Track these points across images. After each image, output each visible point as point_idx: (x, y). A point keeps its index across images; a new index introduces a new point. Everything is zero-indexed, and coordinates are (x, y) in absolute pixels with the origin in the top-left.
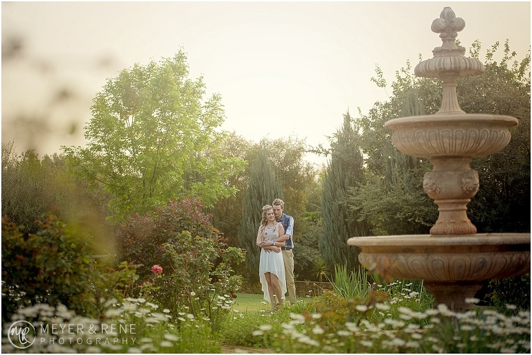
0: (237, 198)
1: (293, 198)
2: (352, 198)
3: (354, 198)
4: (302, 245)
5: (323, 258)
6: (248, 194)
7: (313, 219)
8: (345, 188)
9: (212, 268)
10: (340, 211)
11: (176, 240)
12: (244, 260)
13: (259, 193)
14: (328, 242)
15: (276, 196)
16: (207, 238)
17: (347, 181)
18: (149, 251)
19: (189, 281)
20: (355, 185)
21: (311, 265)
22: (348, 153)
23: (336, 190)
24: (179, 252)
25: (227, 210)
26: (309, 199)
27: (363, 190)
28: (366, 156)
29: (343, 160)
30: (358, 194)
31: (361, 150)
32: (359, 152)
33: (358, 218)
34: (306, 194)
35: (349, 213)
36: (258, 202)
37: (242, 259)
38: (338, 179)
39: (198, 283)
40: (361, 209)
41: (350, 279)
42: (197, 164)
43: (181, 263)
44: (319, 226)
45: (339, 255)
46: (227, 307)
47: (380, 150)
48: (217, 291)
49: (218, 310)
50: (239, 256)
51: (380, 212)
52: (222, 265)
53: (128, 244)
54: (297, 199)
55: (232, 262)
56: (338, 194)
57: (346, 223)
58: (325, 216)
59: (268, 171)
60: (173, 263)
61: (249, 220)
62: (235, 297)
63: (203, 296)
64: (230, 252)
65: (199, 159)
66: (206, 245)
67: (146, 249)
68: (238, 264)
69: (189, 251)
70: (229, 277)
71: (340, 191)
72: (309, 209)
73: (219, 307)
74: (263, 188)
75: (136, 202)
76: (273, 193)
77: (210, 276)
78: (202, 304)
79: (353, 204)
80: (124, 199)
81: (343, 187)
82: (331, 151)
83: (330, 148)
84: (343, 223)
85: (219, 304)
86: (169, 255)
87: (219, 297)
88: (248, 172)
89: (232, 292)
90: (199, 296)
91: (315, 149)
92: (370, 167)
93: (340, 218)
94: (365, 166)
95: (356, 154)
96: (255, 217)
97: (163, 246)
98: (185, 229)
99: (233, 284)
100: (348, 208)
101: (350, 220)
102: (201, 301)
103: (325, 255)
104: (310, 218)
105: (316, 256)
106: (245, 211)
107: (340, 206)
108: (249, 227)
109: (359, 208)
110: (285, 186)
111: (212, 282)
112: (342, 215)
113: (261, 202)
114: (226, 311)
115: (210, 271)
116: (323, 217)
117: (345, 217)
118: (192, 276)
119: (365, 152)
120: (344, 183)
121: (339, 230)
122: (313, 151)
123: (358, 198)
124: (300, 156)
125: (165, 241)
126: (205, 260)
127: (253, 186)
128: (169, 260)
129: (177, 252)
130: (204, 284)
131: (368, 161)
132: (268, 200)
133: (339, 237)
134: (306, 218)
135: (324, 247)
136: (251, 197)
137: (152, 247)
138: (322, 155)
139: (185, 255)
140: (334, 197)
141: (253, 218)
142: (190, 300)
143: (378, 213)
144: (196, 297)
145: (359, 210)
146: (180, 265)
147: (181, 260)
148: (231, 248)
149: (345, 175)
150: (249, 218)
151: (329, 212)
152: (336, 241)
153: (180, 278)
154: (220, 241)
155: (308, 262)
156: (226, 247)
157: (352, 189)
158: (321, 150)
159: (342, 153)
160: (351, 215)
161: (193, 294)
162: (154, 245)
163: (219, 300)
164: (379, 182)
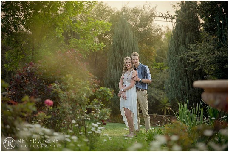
0: (104, 51)
1: (146, 52)
2: (191, 52)
3: (193, 52)
4: (151, 87)
5: (168, 97)
6: (112, 48)
7: (161, 68)
8: (185, 45)
9: (88, 103)
10: (181, 62)
11: (61, 81)
12: (112, 97)
13: (120, 48)
14: (172, 85)
15: (133, 50)
16: (85, 80)
17: (187, 39)
18: (40, 89)
19: (71, 112)
20: (193, 43)
21: (157, 102)
22: (189, 18)
23: (178, 47)
24: (64, 90)
25: (96, 60)
26: (157, 53)
27: (200, 47)
28: (202, 21)
29: (185, 24)
30: (195, 50)
31: (199, 17)
32: (197, 17)
33: (196, 68)
34: (155, 49)
35: (189, 63)
36: (120, 55)
37: (110, 96)
38: (181, 38)
39: (77, 113)
40: (198, 61)
41: (190, 113)
42: (74, 25)
43: (65, 99)
44: (165, 73)
45: (180, 95)
46: (99, 131)
47: (214, 16)
48: (92, 120)
49: (92, 134)
50: (108, 95)
51: (213, 63)
52: (96, 100)
53: (24, 84)
54: (149, 53)
55: (103, 98)
56: (180, 50)
57: (186, 71)
58: (170, 66)
59: (128, 32)
60: (59, 98)
61: (113, 68)
62: (105, 124)
63: (82, 123)
64: (102, 91)
65: (75, 21)
66: (84, 86)
67: (39, 88)
68: (108, 100)
69: (71, 90)
70: (100, 109)
71: (182, 47)
72: (157, 61)
73: (93, 132)
74: (123, 44)
75: (27, 53)
76: (131, 48)
77: (87, 109)
78: (80, 129)
79: (192, 57)
80: (18, 51)
81: (184, 44)
82: (175, 17)
83: (175, 14)
84: (183, 71)
85: (93, 129)
86: (56, 93)
87: (93, 124)
88: (112, 32)
89: (103, 121)
90: (78, 123)
91: (164, 15)
92: (206, 29)
93: (181, 67)
94: (202, 28)
95: (195, 19)
96: (117, 65)
97: (52, 86)
98: (68, 74)
99: (104, 115)
100: (188, 60)
101: (189, 69)
102: (80, 127)
103: (169, 95)
104: (158, 67)
105: (162, 96)
106: (109, 61)
107: (182, 58)
108: (112, 73)
109: (196, 60)
110: (141, 43)
111: (87, 113)
112: (183, 65)
113: (122, 54)
114: (98, 135)
115: (87, 105)
116: (168, 66)
117: (185, 66)
118: (73, 108)
119: (202, 18)
120: (185, 41)
121: (180, 76)
122: (162, 17)
123: (195, 52)
124: (152, 20)
125: (53, 82)
126: (83, 96)
127: (116, 42)
128: (55, 96)
129: (62, 90)
130: (82, 115)
131: (203, 25)
132: (128, 53)
133: (180, 82)
134: (155, 67)
135: (169, 89)
136: (114, 51)
137: (43, 86)
138: (169, 20)
139: (68, 93)
140: (177, 51)
141: (116, 67)
142: (71, 126)
143: (211, 64)
144: (76, 124)
145: (196, 62)
146: (64, 100)
147: (65, 96)
148: (102, 88)
149: (186, 35)
150: (112, 66)
151: (173, 62)
152: (178, 85)
153: (65, 110)
154: (94, 83)
155: (156, 100)
156: (98, 87)
157: (191, 46)
158: (168, 16)
159: (184, 18)
160: (190, 65)
161: (74, 121)
162: (44, 85)
163: (93, 126)
164: (212, 41)
